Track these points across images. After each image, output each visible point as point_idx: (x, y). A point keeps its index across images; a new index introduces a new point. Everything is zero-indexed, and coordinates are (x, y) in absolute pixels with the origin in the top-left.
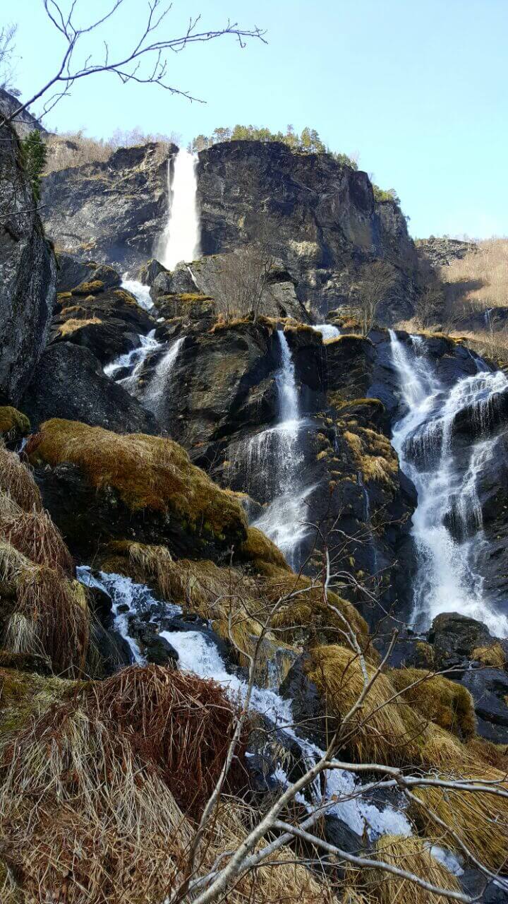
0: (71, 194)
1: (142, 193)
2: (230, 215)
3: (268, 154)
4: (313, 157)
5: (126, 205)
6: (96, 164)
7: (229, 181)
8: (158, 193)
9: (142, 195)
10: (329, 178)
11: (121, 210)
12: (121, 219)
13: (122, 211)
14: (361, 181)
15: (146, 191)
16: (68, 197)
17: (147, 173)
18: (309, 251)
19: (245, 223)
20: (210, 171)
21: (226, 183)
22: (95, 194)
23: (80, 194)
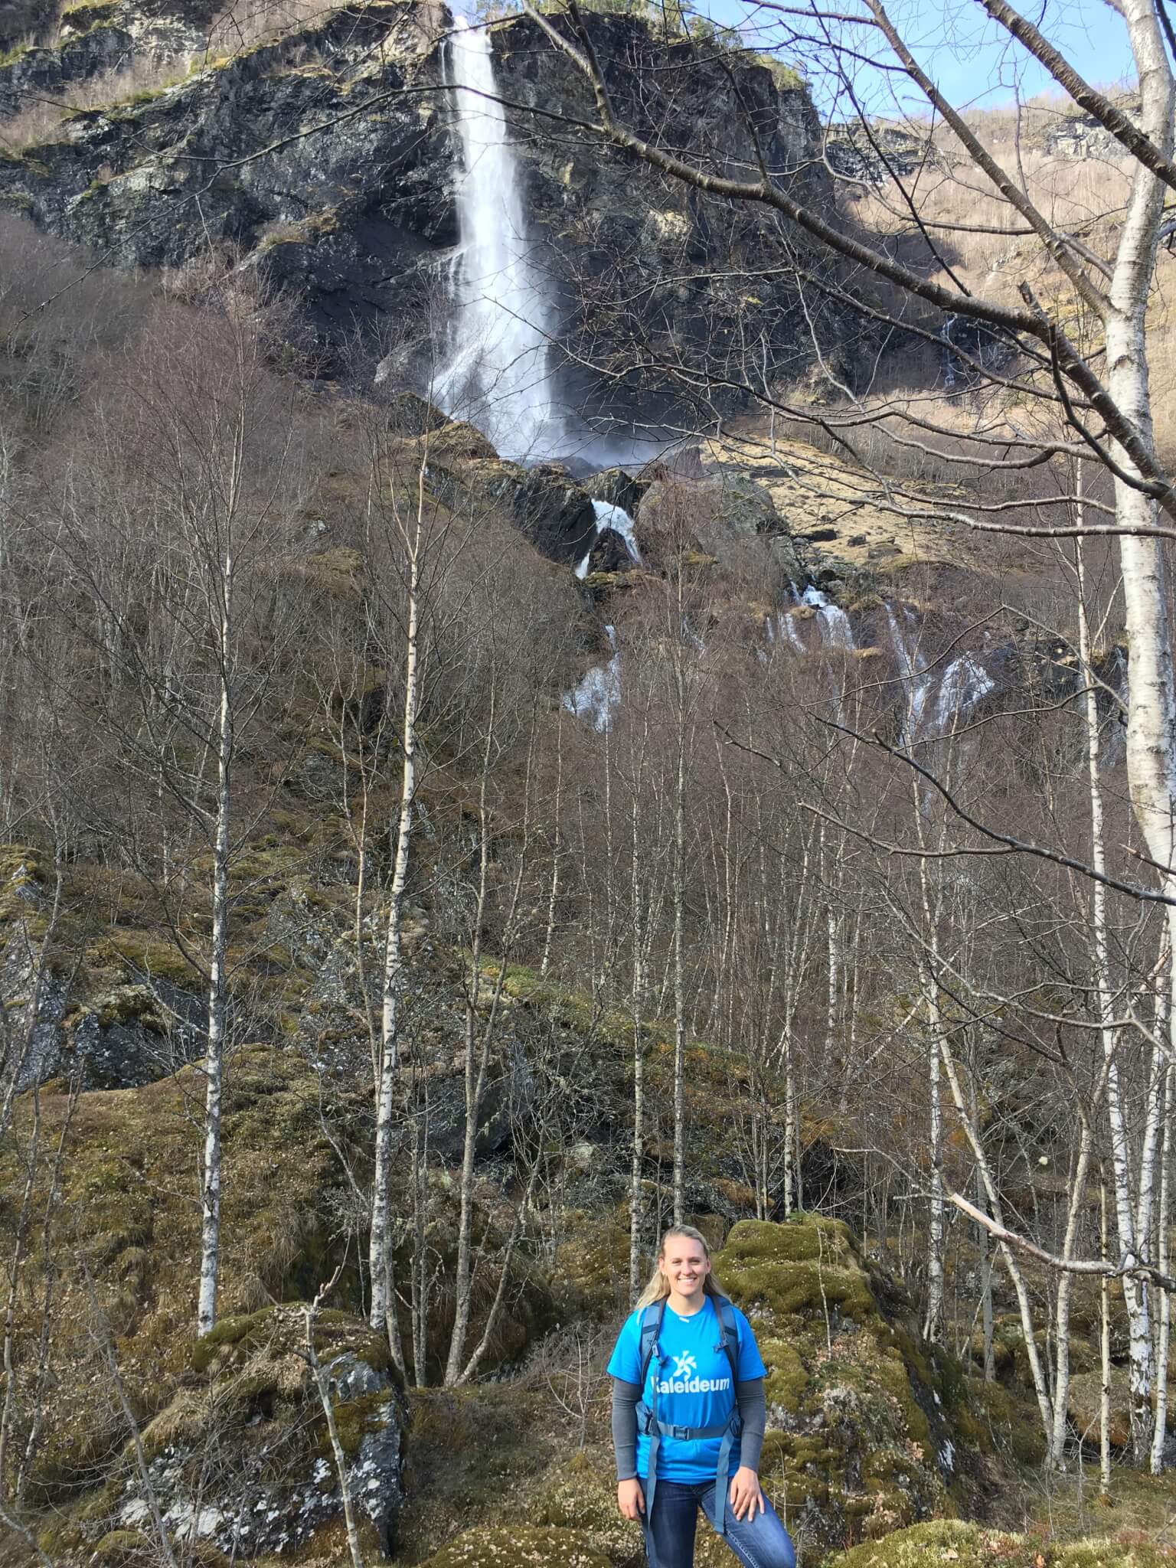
0: (273, 104)
1: (397, 109)
2: (547, 158)
3: (611, 39)
4: (684, 50)
5: (373, 136)
6: (307, 37)
7: (543, 88)
8: (425, 112)
9: (398, 115)
10: (709, 88)
11: (367, 145)
12: (369, 163)
13: (369, 147)
14: (760, 83)
15: (403, 106)
16: (268, 109)
17: (401, 67)
18: (677, 230)
19: (572, 174)
20: (511, 70)
21: (539, 94)
22: (315, 106)
23: (288, 104)
